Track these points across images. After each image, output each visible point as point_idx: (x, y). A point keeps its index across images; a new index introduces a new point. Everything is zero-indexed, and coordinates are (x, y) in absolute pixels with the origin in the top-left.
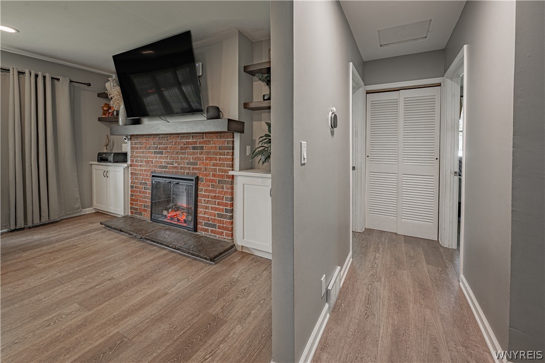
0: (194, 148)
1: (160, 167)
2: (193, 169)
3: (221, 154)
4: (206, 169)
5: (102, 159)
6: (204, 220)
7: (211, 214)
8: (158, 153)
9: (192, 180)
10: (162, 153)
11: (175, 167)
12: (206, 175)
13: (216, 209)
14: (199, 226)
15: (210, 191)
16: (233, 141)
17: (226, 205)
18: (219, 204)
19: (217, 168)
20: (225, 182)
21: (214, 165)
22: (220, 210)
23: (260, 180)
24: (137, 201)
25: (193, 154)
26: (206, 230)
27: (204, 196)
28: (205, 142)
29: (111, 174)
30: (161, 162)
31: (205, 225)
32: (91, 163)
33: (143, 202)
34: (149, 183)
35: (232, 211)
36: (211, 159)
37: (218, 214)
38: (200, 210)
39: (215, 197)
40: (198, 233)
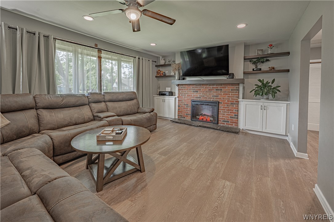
0: (216, 90)
1: (196, 98)
2: (216, 98)
3: (232, 92)
4: (223, 99)
5: (162, 94)
6: (222, 119)
7: (226, 117)
8: (195, 92)
9: (217, 103)
10: (197, 92)
11: (205, 98)
12: (223, 101)
13: (229, 115)
14: (219, 122)
15: (226, 108)
16: (239, 87)
17: (235, 113)
18: (231, 113)
19: (230, 98)
20: (234, 104)
21: (228, 97)
22: (231, 115)
23: (255, 103)
24: (182, 112)
25: (216, 92)
26: (224, 124)
27: (222, 110)
28: (223, 87)
29: (166, 101)
30: (197, 96)
31: (223, 122)
32: (154, 96)
33: (186, 112)
34: (190, 104)
35: (238, 115)
36: (226, 94)
37: (230, 117)
38: (220, 115)
39: (229, 110)
40: (219, 124)
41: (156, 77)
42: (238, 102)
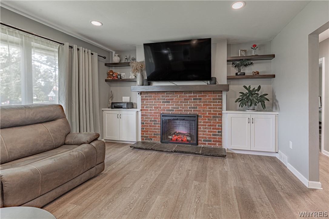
0: (194, 99)
1: (167, 110)
2: (194, 111)
3: (214, 102)
4: (203, 111)
5: (116, 106)
6: (203, 138)
7: (208, 135)
8: (166, 102)
9: (195, 117)
10: (169, 102)
11: (180, 110)
12: (203, 114)
13: (211, 132)
14: (199, 142)
15: (207, 122)
16: (222, 95)
17: (218, 129)
18: (213, 129)
19: (212, 110)
20: (217, 117)
21: (209, 108)
22: (214, 132)
23: (242, 115)
24: (148, 131)
25: (194, 102)
26: (205, 144)
27: (202, 125)
28: (202, 96)
29: (123, 116)
30: (169, 108)
31: (203, 141)
32: (103, 109)
33: (153, 132)
34: (158, 120)
35: (221, 132)
36: (207, 105)
37: (213, 134)
38: (200, 133)
39: (210, 125)
40: (199, 146)
41: (106, 81)
42: (221, 114)
